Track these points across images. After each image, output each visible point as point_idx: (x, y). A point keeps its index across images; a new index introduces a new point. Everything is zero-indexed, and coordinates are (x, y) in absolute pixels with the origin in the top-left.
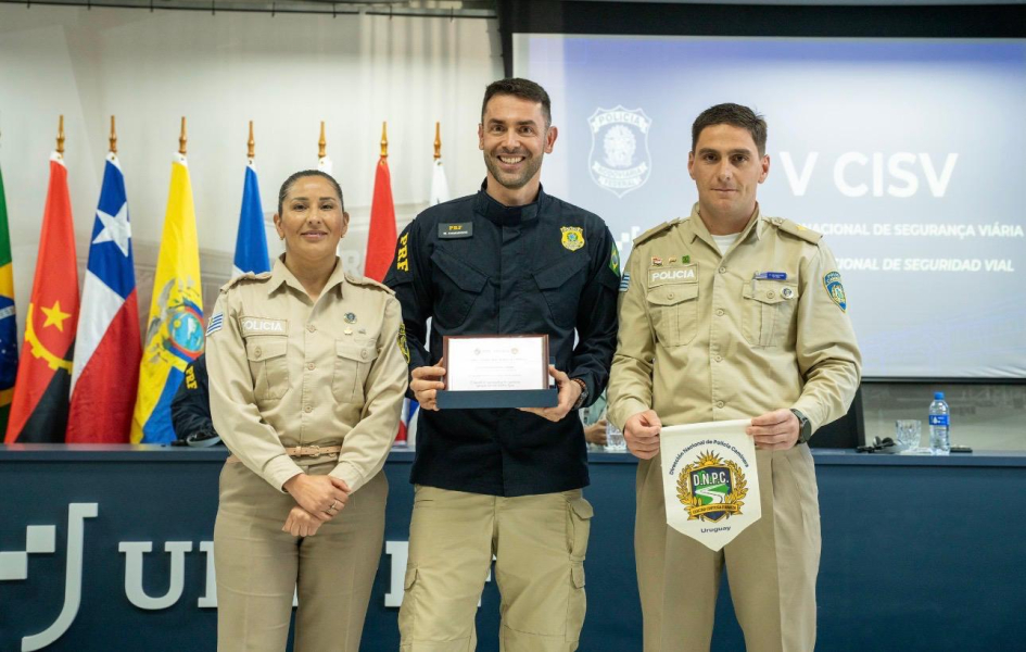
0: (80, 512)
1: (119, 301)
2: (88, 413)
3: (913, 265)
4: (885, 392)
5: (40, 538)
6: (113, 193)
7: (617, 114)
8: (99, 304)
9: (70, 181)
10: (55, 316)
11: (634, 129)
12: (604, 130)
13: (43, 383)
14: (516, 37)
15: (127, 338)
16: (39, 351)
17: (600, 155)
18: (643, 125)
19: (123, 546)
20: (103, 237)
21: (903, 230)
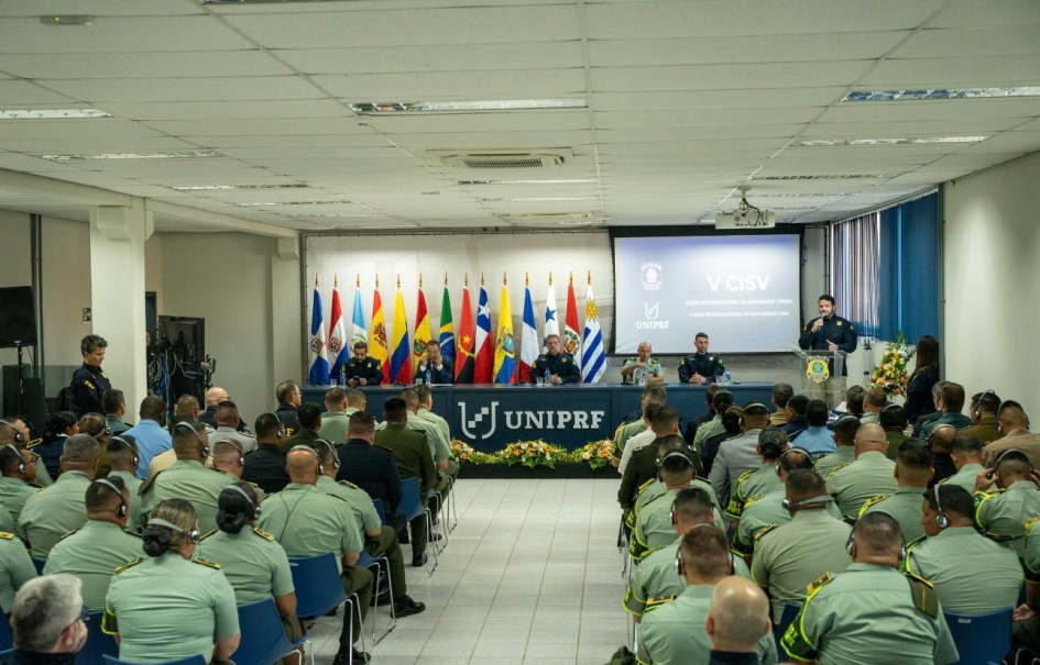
0: (495, 404)
1: (486, 334)
2: (480, 370)
3: (754, 314)
4: (745, 357)
5: (485, 411)
6: (484, 299)
7: (651, 265)
8: (481, 335)
9: (470, 295)
10: (467, 339)
11: (657, 270)
12: (647, 270)
13: (464, 362)
14: (616, 240)
15: (490, 346)
16: (462, 350)
17: (645, 279)
18: (660, 268)
19: (506, 413)
20: (481, 313)
21: (751, 302)
